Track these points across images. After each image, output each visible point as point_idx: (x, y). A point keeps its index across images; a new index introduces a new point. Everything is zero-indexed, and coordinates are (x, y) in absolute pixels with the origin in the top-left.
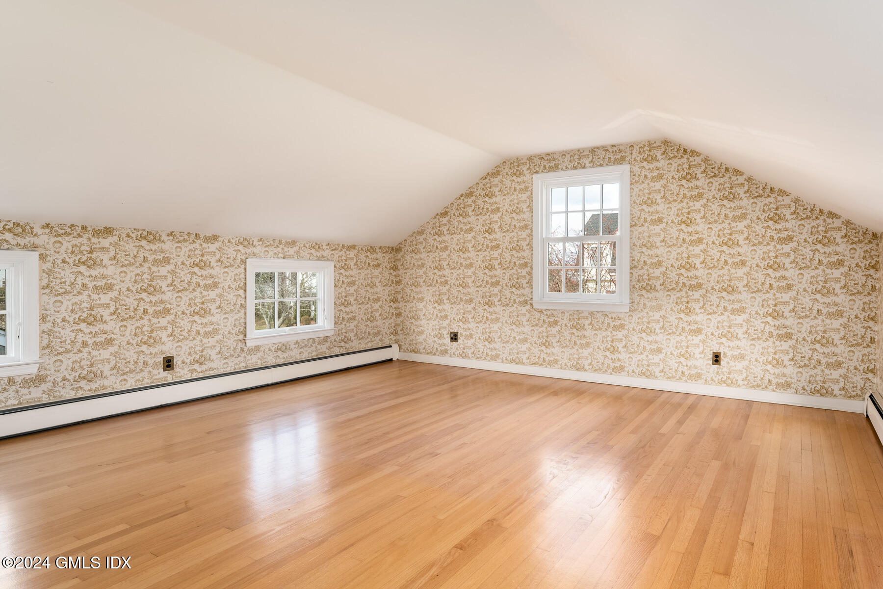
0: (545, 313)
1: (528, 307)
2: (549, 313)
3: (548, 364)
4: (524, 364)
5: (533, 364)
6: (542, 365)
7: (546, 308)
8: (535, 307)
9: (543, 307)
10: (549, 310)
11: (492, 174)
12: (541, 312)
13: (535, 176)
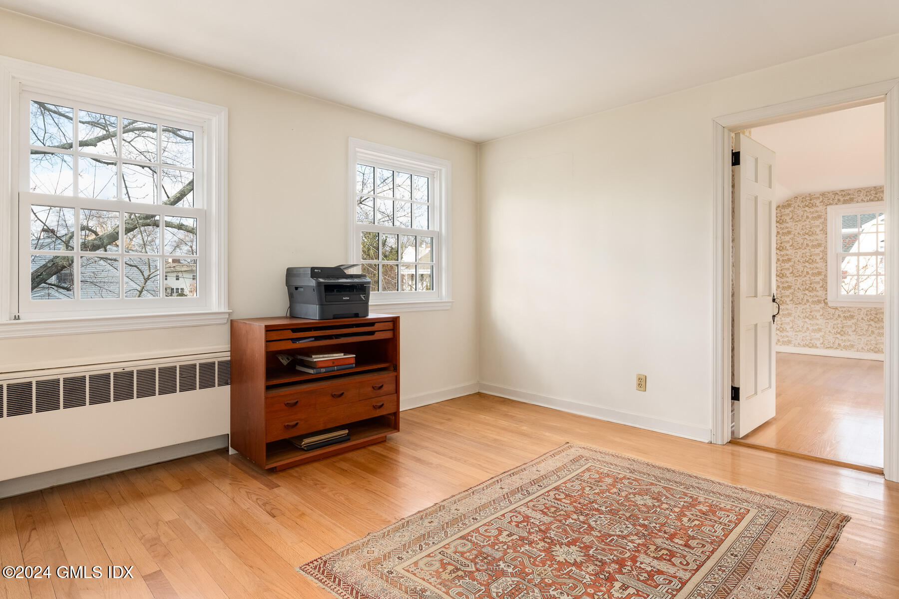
0: (840, 309)
1: (822, 305)
2: (844, 309)
3: (844, 348)
4: (817, 348)
5: (827, 348)
6: (837, 348)
7: (841, 306)
8: (830, 305)
9: (838, 305)
10: (844, 307)
11: (783, 206)
12: (836, 308)
13: (829, 208)
